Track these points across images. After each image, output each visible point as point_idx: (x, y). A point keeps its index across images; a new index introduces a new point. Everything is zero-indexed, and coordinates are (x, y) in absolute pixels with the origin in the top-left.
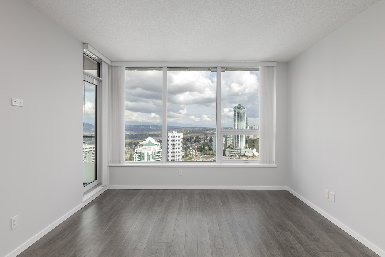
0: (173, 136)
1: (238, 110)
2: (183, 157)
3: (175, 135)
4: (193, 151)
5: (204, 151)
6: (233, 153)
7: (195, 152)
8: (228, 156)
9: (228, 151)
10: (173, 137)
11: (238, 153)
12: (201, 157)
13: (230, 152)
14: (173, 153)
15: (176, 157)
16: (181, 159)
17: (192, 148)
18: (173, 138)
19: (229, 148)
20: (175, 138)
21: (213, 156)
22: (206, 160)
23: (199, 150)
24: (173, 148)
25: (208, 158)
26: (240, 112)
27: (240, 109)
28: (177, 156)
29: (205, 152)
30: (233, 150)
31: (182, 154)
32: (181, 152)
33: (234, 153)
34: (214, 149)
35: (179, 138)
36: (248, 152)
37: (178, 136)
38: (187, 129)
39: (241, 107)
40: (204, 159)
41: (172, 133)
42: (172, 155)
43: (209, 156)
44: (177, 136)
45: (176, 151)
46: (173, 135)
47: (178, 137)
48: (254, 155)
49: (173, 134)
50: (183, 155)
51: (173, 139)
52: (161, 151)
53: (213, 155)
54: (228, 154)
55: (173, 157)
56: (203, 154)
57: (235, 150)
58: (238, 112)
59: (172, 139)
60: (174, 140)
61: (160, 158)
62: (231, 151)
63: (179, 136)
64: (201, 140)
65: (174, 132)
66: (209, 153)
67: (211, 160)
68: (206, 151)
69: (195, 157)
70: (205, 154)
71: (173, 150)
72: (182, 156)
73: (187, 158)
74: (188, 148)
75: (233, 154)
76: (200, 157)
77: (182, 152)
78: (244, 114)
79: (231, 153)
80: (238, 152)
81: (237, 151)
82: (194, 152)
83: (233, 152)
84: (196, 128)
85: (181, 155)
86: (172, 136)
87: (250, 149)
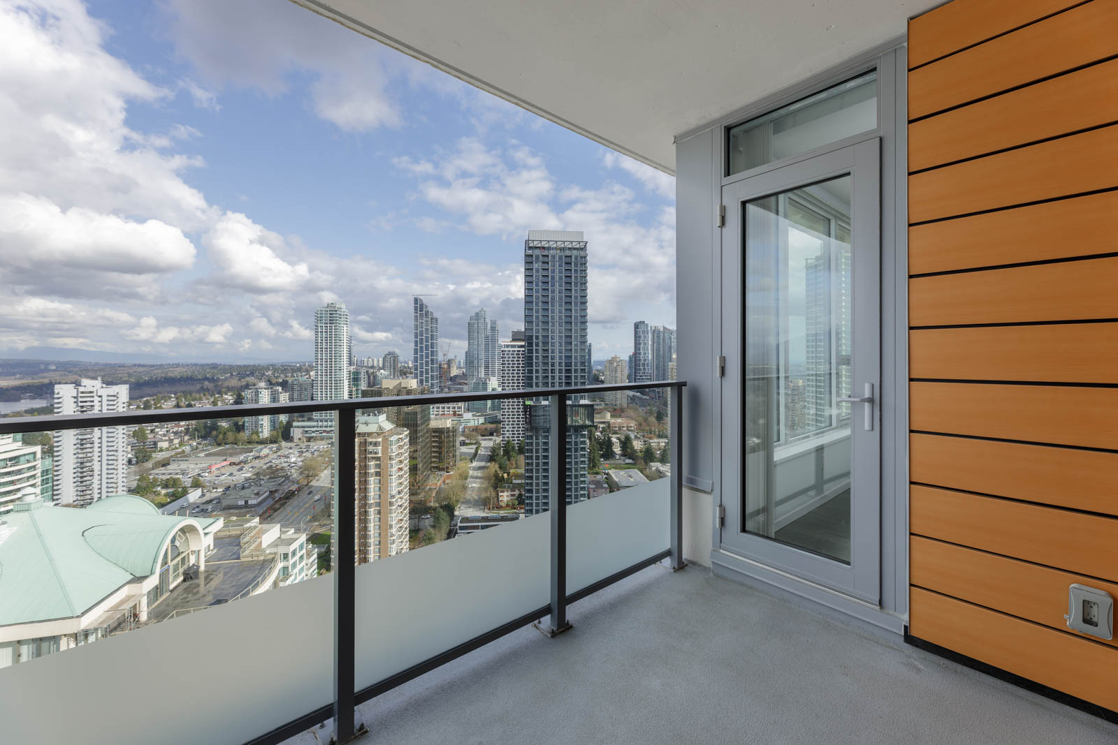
0: (80, 395)
1: (329, 318)
2: (130, 462)
3: (91, 392)
4: (171, 441)
5: (217, 436)
6: (314, 432)
7: (181, 444)
8: (300, 439)
9: (298, 427)
10: (80, 399)
11: (328, 429)
12: (206, 455)
13: (306, 429)
14: (80, 456)
15: (96, 467)
16: (120, 471)
17: (166, 429)
18: (81, 402)
19: (300, 419)
20: (92, 404)
21: (250, 446)
22: (225, 460)
23: (194, 434)
24: (80, 437)
25: (231, 455)
26: (333, 323)
27: (332, 314)
28: (104, 462)
29: (221, 436)
30: (315, 424)
31: (124, 453)
32: (120, 449)
33: (317, 431)
34: (254, 425)
35: (114, 400)
36: (366, 424)
37: (108, 396)
38: (141, 369)
39: (336, 311)
40: (217, 458)
41: (78, 384)
42: (77, 463)
43: (236, 446)
44: (100, 396)
45: (96, 445)
46: (83, 393)
47: (105, 398)
48: (380, 428)
49: (81, 389)
50: (130, 456)
51: (82, 407)
52: (25, 455)
53: (250, 443)
54: (300, 436)
55: (82, 468)
56: (210, 444)
57: (320, 424)
58: (329, 322)
59: (77, 406)
60: (85, 409)
61: (19, 480)
62: (309, 427)
63: (114, 396)
64: (200, 403)
65: (85, 382)
66: (236, 438)
67: (242, 458)
68: (225, 433)
69: (183, 456)
70: (219, 445)
71: (82, 445)
72: (124, 462)
73: (149, 465)
74: (149, 432)
75: (313, 435)
76: (202, 455)
77: (124, 449)
78: (345, 328)
79: (307, 431)
80: (330, 427)
81: (325, 424)
82: (176, 441)
83: (314, 427)
84: (178, 365)
85: (120, 458)
86: (75, 398)
87: (369, 415)
